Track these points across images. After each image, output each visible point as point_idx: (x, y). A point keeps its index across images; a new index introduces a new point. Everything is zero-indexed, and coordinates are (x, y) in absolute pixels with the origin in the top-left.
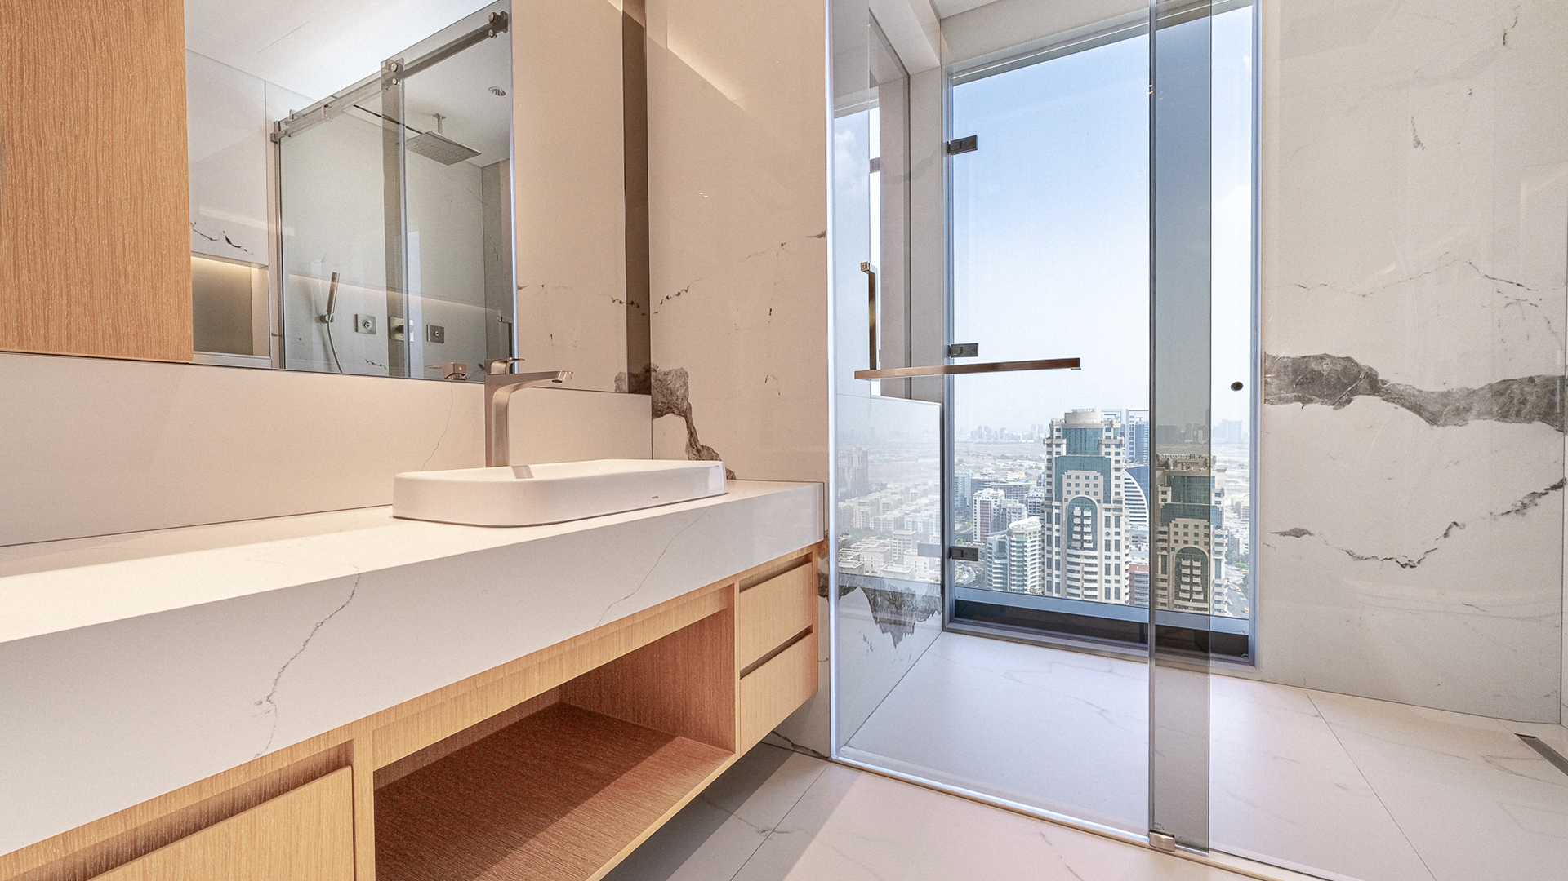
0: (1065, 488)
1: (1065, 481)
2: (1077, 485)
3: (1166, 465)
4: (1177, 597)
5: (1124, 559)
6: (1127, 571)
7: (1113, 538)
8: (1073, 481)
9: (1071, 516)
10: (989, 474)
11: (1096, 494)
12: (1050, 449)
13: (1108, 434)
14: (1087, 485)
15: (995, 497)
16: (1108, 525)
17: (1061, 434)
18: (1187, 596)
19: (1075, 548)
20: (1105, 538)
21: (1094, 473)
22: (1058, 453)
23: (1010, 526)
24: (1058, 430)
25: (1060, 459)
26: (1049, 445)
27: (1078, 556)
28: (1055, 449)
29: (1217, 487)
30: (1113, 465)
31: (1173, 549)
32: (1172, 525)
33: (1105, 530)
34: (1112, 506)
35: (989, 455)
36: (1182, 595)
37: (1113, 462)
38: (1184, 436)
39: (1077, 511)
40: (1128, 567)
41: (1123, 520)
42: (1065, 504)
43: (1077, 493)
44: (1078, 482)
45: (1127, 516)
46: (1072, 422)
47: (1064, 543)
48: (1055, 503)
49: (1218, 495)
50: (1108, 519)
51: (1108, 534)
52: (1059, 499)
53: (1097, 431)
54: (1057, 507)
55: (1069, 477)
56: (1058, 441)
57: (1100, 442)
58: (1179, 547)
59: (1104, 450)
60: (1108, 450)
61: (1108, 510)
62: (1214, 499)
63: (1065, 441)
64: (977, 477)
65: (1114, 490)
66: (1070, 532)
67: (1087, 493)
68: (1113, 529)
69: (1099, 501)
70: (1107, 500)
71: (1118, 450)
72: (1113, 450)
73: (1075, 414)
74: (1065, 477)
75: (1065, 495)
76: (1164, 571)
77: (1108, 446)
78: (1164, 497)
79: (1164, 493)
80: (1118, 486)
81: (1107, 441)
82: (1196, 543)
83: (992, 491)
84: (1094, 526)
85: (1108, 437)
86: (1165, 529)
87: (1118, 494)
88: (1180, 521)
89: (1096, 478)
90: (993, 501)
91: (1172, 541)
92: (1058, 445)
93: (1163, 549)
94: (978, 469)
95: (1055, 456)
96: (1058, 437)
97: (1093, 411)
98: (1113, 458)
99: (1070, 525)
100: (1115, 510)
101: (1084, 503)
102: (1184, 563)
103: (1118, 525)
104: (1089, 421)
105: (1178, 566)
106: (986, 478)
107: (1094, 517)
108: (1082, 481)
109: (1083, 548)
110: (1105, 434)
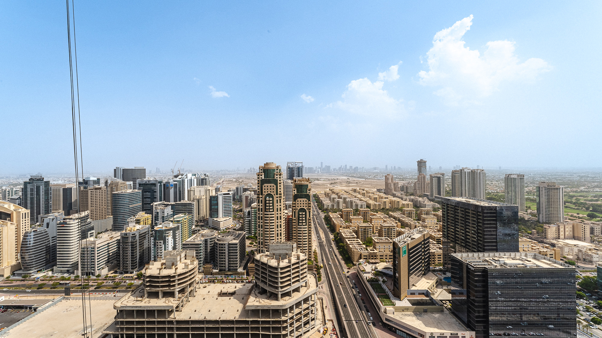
0: (264, 191)
1: (264, 188)
2: (268, 189)
3: (295, 181)
4: (299, 225)
5: (282, 214)
6: (284, 218)
7: (279, 207)
8: (266, 187)
9: (266, 201)
10: (250, 186)
11: (273, 192)
12: (258, 177)
13: (277, 171)
14: (271, 189)
15: (250, 194)
16: (277, 203)
17: (262, 171)
18: (301, 224)
19: (267, 212)
20: (276, 207)
21: (273, 185)
22: (261, 178)
23: (252, 205)
24: (261, 170)
25: (262, 180)
26: (258, 175)
27: (268, 214)
28: (261, 177)
29: (309, 188)
30: (279, 182)
31: (297, 209)
32: (297, 201)
33: (276, 204)
34: (279, 196)
35: (253, 178)
36: (300, 224)
37: (278, 181)
38: (315, 171)
39: (268, 198)
40: (284, 216)
41: (282, 200)
42: (264, 196)
43: (268, 192)
44: (268, 188)
45: (284, 199)
46: (266, 167)
47: (263, 210)
48: (260, 196)
49: (309, 190)
50: (277, 200)
51: (277, 206)
52: (262, 194)
53: (274, 170)
54: (261, 198)
55: (265, 186)
56: (261, 174)
57: (274, 174)
58: (299, 208)
59: (276, 177)
60: (277, 176)
61: (277, 197)
62: (308, 192)
63: (263, 174)
64: (246, 187)
65: (279, 190)
66: (266, 206)
67: (271, 192)
68: (279, 204)
69: (274, 195)
70: (277, 194)
71: (280, 176)
72: (278, 176)
73: (267, 164)
74: (263, 186)
75: (264, 193)
76: (295, 217)
77: (277, 175)
78: (294, 192)
79: (294, 190)
80: (280, 189)
81: (276, 174)
82: (303, 206)
83: (249, 192)
84: (273, 203)
85: (277, 172)
86: (295, 202)
87: (280, 191)
88: (299, 199)
89: (273, 186)
90: (249, 196)
91: (297, 207)
92: (261, 175)
93: (295, 209)
94: (246, 184)
95: (260, 179)
96: (261, 172)
97: (273, 163)
98: (279, 179)
99: (266, 203)
100: (280, 197)
101: (269, 195)
102: (301, 213)
103: (280, 202)
104: (271, 167)
105: (299, 215)
106: (249, 187)
107: (273, 200)
108: (269, 188)
109: (269, 212)
110: (276, 171)
